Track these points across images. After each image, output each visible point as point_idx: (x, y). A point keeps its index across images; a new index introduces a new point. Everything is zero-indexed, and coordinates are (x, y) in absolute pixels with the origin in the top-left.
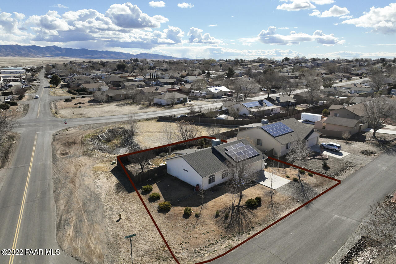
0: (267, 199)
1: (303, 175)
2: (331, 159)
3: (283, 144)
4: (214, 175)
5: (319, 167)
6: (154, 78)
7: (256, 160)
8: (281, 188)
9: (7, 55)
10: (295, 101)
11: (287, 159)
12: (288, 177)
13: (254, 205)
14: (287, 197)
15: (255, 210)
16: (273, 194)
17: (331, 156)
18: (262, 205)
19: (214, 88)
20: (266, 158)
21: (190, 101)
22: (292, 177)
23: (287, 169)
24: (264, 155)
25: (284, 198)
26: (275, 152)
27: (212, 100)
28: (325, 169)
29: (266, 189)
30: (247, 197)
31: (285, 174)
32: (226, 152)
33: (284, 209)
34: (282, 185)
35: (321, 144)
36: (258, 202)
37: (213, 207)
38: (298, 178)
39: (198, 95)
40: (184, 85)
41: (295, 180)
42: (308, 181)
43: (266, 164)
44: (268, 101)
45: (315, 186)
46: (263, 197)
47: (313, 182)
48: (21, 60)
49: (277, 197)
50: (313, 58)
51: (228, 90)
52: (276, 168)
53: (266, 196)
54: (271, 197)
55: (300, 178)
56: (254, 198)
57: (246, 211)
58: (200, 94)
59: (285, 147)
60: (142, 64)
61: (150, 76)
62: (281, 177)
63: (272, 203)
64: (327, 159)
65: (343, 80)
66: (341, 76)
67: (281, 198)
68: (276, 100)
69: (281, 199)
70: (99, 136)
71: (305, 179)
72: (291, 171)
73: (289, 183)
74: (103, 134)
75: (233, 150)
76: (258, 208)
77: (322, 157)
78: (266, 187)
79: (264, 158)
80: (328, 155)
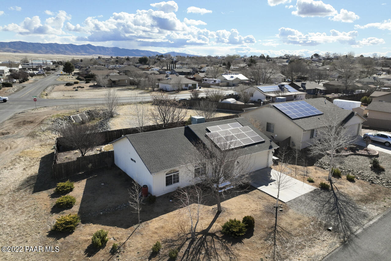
0: (267, 220)
1: (338, 178)
2: (384, 157)
3: (305, 129)
4: (178, 171)
5: (365, 167)
6: (170, 69)
7: (257, 150)
8: (297, 201)
9: (47, 53)
10: (325, 89)
11: (310, 151)
12: (311, 181)
13: (238, 234)
14: (307, 219)
15: (238, 245)
16: (280, 211)
17: (383, 152)
18: (254, 233)
19: (230, 76)
20: (276, 148)
21: (200, 88)
22: (319, 182)
23: (310, 168)
24: (273, 144)
25: (301, 221)
26: (293, 142)
27: (226, 88)
28: (375, 171)
29: (269, 201)
30: (229, 214)
31: (307, 176)
32: (207, 134)
33: (300, 247)
34: (300, 195)
35: (365, 135)
36: (246, 227)
37: (156, 231)
38: (329, 184)
39: (211, 82)
40: (199, 74)
41: (324, 187)
42: (348, 190)
43: (275, 158)
44: (290, 87)
45: (361, 201)
46: (260, 217)
47: (357, 193)
48: (58, 56)
49: (286, 219)
50: (346, 55)
51: (246, 78)
52: (293, 166)
53: (267, 216)
54: (276, 218)
55: (331, 183)
56: (240, 218)
57: (218, 246)
58: (213, 82)
59: (309, 134)
60: (165, 59)
61: (166, 67)
62: (299, 179)
63: (275, 231)
64: (377, 156)
65: (382, 74)
66: (380, 70)
67: (295, 220)
68: (301, 86)
69: (295, 222)
70: (71, 116)
71: (342, 186)
72: (317, 172)
73: (311, 192)
74: (78, 115)
75: (220, 132)
76: (245, 240)
77: (368, 153)
78: (270, 197)
79: (271, 147)
80: (378, 151)
